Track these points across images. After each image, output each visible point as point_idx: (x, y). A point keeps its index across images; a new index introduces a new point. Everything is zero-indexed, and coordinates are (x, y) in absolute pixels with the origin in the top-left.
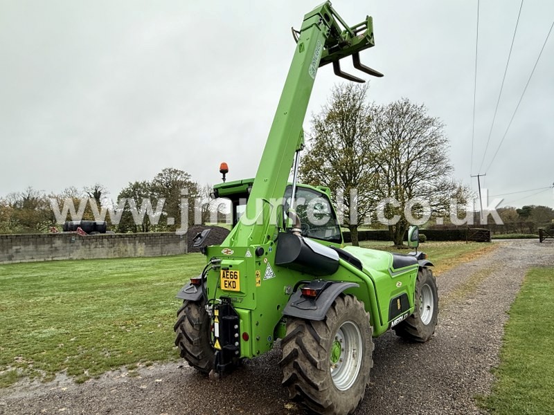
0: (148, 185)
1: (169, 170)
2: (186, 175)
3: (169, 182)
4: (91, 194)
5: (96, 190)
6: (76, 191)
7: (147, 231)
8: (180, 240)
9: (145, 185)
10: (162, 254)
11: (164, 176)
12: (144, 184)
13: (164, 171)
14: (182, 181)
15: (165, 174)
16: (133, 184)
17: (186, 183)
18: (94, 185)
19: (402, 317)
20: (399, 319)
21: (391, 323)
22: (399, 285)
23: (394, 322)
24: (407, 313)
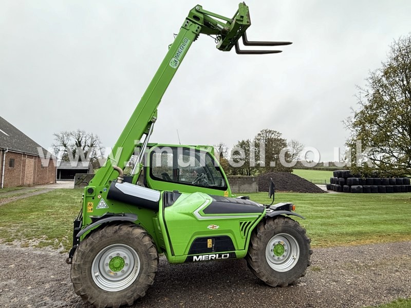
1: (266, 131)
2: (278, 133)
3: (266, 139)
5: (220, 147)
7: (250, 175)
8: (253, 182)
10: (239, 191)
12: (247, 141)
13: (261, 131)
14: (275, 139)
15: (263, 134)
16: (241, 142)
17: (278, 140)
18: (219, 144)
19: (217, 255)
20: (210, 256)
21: (193, 257)
22: (213, 227)
23: (198, 257)
24: (227, 253)
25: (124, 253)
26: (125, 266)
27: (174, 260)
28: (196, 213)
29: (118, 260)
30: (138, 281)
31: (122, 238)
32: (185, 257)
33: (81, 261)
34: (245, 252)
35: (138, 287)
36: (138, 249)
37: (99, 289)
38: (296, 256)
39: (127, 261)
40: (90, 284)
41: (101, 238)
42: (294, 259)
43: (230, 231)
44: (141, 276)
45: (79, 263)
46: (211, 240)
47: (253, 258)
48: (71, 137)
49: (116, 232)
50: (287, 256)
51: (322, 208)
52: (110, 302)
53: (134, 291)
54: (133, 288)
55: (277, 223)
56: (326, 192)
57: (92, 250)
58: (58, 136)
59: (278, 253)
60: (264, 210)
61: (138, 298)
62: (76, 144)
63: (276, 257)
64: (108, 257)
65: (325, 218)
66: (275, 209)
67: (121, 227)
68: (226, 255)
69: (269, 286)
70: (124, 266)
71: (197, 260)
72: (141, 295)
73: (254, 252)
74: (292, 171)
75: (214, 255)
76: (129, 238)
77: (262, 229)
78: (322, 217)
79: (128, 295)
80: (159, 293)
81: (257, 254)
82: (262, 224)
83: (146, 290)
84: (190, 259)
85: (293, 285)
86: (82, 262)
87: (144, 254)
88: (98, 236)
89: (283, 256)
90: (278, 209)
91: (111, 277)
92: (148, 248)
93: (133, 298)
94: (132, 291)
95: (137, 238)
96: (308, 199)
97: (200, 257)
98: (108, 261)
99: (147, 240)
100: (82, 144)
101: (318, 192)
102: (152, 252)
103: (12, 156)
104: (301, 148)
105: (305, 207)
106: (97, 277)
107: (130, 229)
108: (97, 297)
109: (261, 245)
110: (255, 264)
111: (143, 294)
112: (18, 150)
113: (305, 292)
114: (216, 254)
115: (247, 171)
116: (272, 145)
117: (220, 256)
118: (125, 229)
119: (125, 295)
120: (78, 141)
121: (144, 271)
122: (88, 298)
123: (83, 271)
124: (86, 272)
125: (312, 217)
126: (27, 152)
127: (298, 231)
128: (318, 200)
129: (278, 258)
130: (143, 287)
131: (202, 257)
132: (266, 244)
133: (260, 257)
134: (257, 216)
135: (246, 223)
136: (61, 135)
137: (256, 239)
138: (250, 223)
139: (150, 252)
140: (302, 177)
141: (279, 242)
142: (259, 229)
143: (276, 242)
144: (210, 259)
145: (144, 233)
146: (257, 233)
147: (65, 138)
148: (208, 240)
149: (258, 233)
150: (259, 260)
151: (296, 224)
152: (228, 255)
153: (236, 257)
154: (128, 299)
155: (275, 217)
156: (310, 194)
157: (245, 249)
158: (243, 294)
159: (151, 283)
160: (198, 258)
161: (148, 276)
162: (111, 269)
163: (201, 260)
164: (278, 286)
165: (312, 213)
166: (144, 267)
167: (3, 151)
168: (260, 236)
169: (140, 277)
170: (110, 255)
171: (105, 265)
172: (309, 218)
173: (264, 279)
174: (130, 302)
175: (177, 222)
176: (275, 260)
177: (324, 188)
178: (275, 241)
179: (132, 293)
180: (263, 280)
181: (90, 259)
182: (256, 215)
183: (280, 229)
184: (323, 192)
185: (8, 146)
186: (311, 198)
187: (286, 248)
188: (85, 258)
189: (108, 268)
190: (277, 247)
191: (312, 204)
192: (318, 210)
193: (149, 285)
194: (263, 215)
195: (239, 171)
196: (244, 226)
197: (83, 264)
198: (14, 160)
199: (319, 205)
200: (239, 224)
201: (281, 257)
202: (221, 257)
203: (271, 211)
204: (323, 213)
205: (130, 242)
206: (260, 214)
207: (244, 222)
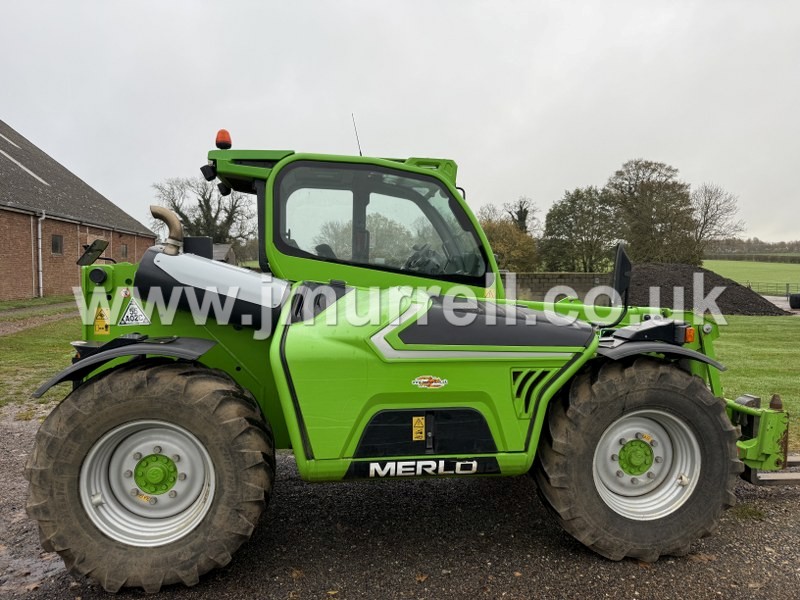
0: (597, 193)
1: (636, 164)
2: (669, 169)
3: (635, 186)
4: (514, 214)
5: (521, 208)
6: (494, 210)
7: (591, 271)
9: (591, 194)
11: (626, 176)
12: (589, 192)
13: (625, 166)
14: (659, 183)
15: (628, 172)
16: (572, 193)
17: (667, 186)
18: (518, 200)
19: (442, 463)
20: (420, 464)
21: (367, 465)
22: (430, 383)
23: (383, 465)
24: (471, 460)
25: (175, 447)
26: (178, 482)
27: (312, 470)
28: (378, 341)
29: (159, 463)
30: (210, 523)
31: (159, 406)
32: (344, 465)
33: (47, 463)
34: (526, 459)
35: (209, 538)
36: (205, 437)
37: (103, 539)
38: (690, 476)
39: (183, 468)
40: (76, 524)
41: (97, 402)
42: (684, 486)
43: (482, 396)
44: (219, 512)
45: (43, 468)
46: (422, 420)
47: (554, 477)
48: (189, 192)
49: (139, 387)
50: (659, 474)
51: (775, 350)
52: (132, 574)
53: (198, 550)
54: (197, 541)
55: (632, 378)
56: (790, 314)
57: (75, 435)
58: (161, 188)
59: (633, 466)
60: (591, 338)
61: (212, 567)
62: (201, 206)
63: (626, 478)
64: (130, 456)
65: (783, 373)
66: (628, 336)
67: (157, 375)
68: (467, 464)
69: (602, 558)
70: (175, 479)
71: (382, 473)
72: (219, 560)
73: (557, 459)
74: (701, 263)
75: (433, 464)
76: (178, 406)
77: (583, 396)
78: (774, 373)
79: (181, 558)
80: (283, 554)
81: (565, 468)
82: (586, 378)
83: (233, 549)
84: (359, 471)
85: (675, 558)
86: (50, 466)
87: (223, 451)
88: (89, 397)
89: (649, 475)
90: (639, 337)
91: (142, 506)
92: (234, 435)
93: (196, 567)
94: (192, 549)
95: (203, 406)
96: (739, 328)
97: (390, 466)
98: (130, 464)
99: (232, 413)
100: (213, 207)
101: (765, 313)
102: (249, 447)
103: (57, 229)
104: (727, 204)
105: (727, 346)
106: (97, 506)
107: (182, 381)
108: (100, 559)
109: (578, 441)
110: (559, 493)
111: (225, 558)
112: (68, 216)
113: (711, 584)
114: (437, 461)
115: (584, 263)
116: (650, 199)
117: (450, 465)
118: (168, 380)
119: (175, 559)
120: (205, 200)
121: (224, 497)
122: (74, 560)
123: (56, 491)
124: (65, 491)
125: (747, 372)
126: (89, 221)
127: (700, 405)
128: (766, 331)
129: (632, 481)
130: (225, 541)
131: (397, 467)
132: (594, 439)
133: (574, 475)
134: (569, 356)
135: (531, 374)
136: (167, 187)
137: (564, 425)
138: (544, 374)
139: (241, 447)
140: (724, 277)
141: (637, 435)
142: (575, 396)
143: (628, 435)
144: (419, 472)
145: (224, 392)
146: (566, 406)
147: (177, 192)
148: (415, 419)
149: (572, 407)
150: (573, 485)
151: (693, 384)
152: (475, 464)
153: (499, 472)
154: (183, 569)
155: (627, 361)
156: (742, 316)
157: (526, 450)
158: (518, 574)
159: (247, 529)
160: (383, 468)
161: (237, 510)
162: (140, 486)
163: (392, 473)
164: (626, 559)
165: (748, 362)
166: (226, 488)
167: (36, 217)
168: (577, 416)
169: (214, 512)
170: (136, 450)
171: (122, 475)
172: (737, 372)
173: (585, 538)
174: (190, 577)
175: (322, 365)
176: (622, 485)
177: (783, 304)
178: (625, 430)
179: (194, 554)
180: (581, 540)
181: (72, 457)
182: (565, 353)
183: (640, 396)
184: (780, 312)
185: (45, 207)
186: (746, 325)
187: (658, 452)
188: (57, 457)
189: (131, 485)
190: (630, 449)
191: (748, 341)
192: (764, 355)
193: (242, 537)
194: (588, 353)
195: (565, 264)
196: (526, 384)
197: (55, 471)
198: (61, 237)
199: (766, 343)
200: (509, 377)
201: (642, 479)
202: (454, 468)
203: (618, 342)
204: (777, 361)
205: (181, 416)
206: (578, 349)
207: (525, 372)
